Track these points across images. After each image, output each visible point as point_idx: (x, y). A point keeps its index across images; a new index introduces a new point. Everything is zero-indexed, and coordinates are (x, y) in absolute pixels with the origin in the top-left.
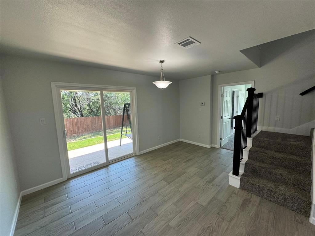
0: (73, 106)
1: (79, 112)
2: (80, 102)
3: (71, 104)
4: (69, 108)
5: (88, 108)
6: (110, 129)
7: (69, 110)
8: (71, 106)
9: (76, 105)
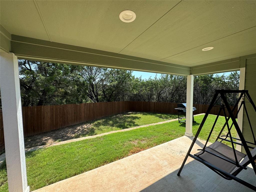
0: (90, 91)
1: (95, 98)
2: (97, 88)
3: (89, 90)
4: (88, 93)
5: (102, 94)
6: (119, 114)
7: (87, 95)
8: (89, 92)
9: (93, 91)
